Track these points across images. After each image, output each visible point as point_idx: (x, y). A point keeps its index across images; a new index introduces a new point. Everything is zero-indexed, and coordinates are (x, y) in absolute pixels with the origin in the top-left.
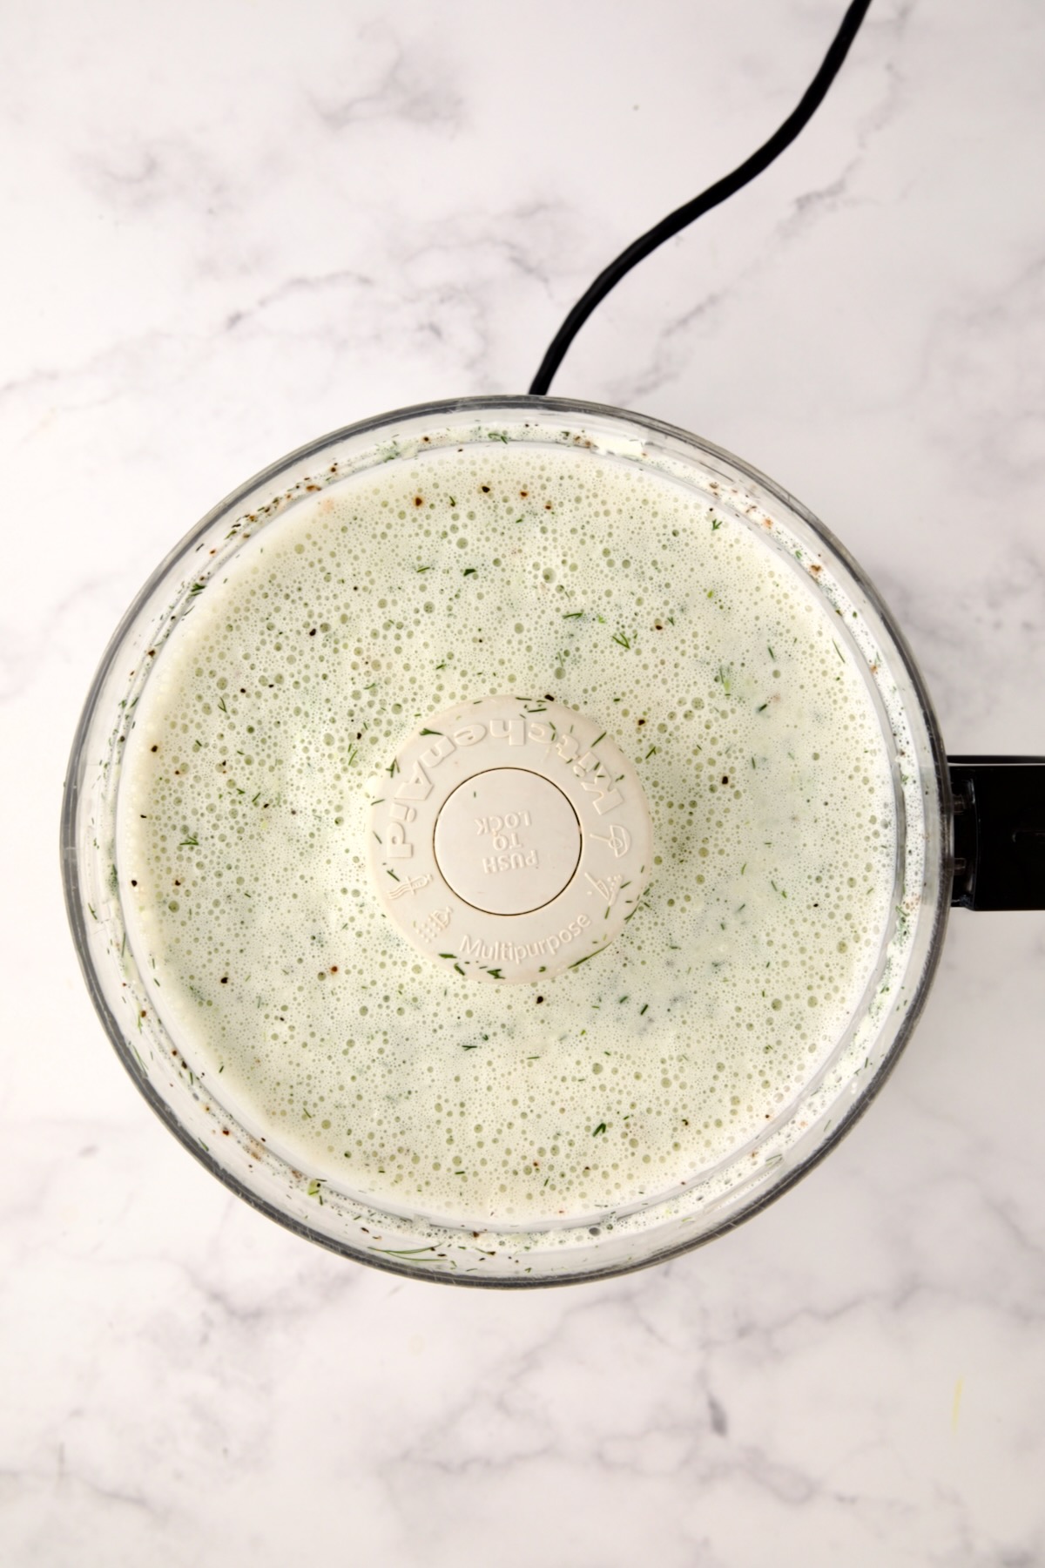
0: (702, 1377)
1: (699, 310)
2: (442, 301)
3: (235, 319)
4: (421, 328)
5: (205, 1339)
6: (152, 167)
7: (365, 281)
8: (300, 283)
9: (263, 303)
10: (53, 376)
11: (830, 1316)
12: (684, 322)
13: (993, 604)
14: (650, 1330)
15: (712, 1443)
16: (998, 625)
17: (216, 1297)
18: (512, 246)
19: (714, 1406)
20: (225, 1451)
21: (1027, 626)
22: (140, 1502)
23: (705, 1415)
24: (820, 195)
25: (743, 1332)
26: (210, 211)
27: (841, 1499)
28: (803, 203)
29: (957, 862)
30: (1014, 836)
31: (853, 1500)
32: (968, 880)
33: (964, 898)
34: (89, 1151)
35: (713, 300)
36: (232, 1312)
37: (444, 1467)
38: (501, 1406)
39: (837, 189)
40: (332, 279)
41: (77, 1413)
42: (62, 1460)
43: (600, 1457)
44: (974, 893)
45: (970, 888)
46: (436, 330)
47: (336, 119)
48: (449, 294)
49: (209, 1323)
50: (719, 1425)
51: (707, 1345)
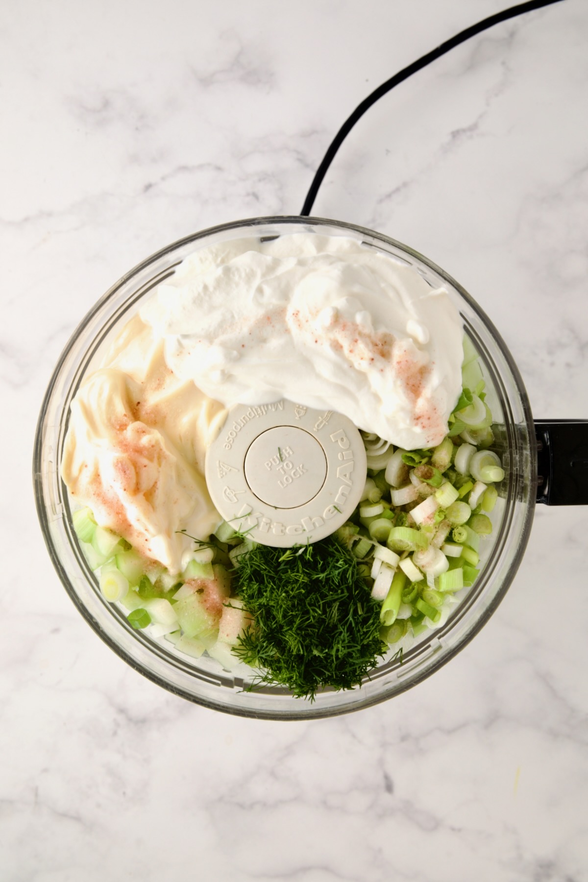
0: (381, 762)
1: (398, 190)
2: (260, 180)
3: (148, 187)
4: (248, 195)
5: (115, 734)
6: (106, 104)
7: (219, 169)
8: (184, 168)
9: (163, 179)
10: (50, 214)
11: (450, 732)
12: (389, 196)
13: (550, 353)
14: (354, 736)
15: (385, 797)
16: (552, 364)
17: (122, 711)
18: (298, 153)
19: (387, 777)
20: (124, 793)
21: (568, 365)
22: (78, 819)
23: (382, 783)
24: (464, 131)
25: (404, 739)
26: (137, 129)
27: (453, 829)
28: (455, 134)
29: (539, 478)
30: (571, 463)
31: (460, 830)
32: (544, 488)
33: (543, 498)
34: (56, 631)
35: (405, 185)
36: (130, 720)
37: (241, 806)
38: (273, 774)
39: (473, 128)
40: (201, 167)
41: (45, 770)
42: (36, 795)
43: (325, 803)
44: (549, 496)
45: (546, 492)
46: (256, 196)
47: (206, 82)
48: (264, 177)
49: (117, 725)
50: (389, 788)
51: (384, 745)
